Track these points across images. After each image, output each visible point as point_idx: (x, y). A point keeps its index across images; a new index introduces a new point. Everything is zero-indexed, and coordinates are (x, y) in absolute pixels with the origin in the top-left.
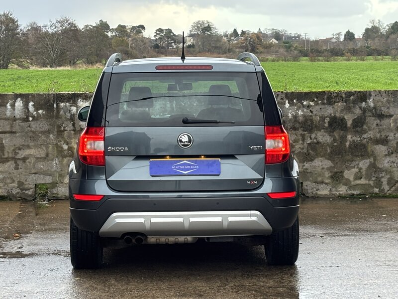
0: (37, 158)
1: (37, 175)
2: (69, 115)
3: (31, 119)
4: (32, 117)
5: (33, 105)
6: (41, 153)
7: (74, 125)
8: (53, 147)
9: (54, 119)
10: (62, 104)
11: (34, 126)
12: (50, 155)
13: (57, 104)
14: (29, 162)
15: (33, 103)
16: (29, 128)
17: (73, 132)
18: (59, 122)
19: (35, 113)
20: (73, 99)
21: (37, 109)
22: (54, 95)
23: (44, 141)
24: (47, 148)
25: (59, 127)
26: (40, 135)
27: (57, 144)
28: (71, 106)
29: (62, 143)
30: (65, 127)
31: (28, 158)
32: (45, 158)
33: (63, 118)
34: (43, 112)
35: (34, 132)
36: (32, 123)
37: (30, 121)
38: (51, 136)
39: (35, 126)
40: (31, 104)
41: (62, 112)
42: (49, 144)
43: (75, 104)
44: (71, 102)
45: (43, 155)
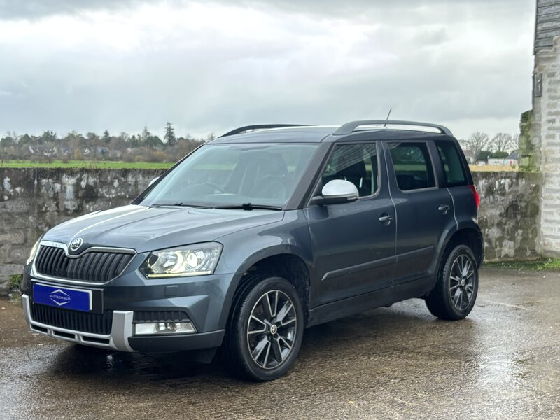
0: (13, 245)
1: (13, 265)
2: (52, 193)
3: (6, 198)
4: (8, 195)
5: (10, 182)
6: (18, 238)
7: (57, 205)
8: (33, 231)
9: (35, 198)
10: (44, 181)
11: (9, 206)
12: (29, 241)
13: (38, 181)
14: (4, 250)
15: (9, 179)
16: (4, 210)
17: (56, 213)
18: (40, 202)
19: (12, 190)
20: (57, 174)
21: (14, 187)
22: (35, 170)
23: (22, 224)
24: (25, 232)
25: (40, 207)
26: (17, 216)
27: (37, 227)
28: (54, 183)
29: (43, 226)
30: (47, 208)
31: (2, 245)
32: (23, 244)
33: (45, 197)
34: (21, 191)
35: (9, 214)
36: (8, 203)
37: (4, 200)
38: (31, 218)
39: (11, 206)
40: (7, 180)
41: (43, 190)
42: (28, 227)
43: (59, 180)
44: (55, 178)
45: (20, 240)
